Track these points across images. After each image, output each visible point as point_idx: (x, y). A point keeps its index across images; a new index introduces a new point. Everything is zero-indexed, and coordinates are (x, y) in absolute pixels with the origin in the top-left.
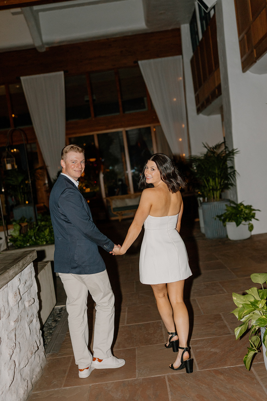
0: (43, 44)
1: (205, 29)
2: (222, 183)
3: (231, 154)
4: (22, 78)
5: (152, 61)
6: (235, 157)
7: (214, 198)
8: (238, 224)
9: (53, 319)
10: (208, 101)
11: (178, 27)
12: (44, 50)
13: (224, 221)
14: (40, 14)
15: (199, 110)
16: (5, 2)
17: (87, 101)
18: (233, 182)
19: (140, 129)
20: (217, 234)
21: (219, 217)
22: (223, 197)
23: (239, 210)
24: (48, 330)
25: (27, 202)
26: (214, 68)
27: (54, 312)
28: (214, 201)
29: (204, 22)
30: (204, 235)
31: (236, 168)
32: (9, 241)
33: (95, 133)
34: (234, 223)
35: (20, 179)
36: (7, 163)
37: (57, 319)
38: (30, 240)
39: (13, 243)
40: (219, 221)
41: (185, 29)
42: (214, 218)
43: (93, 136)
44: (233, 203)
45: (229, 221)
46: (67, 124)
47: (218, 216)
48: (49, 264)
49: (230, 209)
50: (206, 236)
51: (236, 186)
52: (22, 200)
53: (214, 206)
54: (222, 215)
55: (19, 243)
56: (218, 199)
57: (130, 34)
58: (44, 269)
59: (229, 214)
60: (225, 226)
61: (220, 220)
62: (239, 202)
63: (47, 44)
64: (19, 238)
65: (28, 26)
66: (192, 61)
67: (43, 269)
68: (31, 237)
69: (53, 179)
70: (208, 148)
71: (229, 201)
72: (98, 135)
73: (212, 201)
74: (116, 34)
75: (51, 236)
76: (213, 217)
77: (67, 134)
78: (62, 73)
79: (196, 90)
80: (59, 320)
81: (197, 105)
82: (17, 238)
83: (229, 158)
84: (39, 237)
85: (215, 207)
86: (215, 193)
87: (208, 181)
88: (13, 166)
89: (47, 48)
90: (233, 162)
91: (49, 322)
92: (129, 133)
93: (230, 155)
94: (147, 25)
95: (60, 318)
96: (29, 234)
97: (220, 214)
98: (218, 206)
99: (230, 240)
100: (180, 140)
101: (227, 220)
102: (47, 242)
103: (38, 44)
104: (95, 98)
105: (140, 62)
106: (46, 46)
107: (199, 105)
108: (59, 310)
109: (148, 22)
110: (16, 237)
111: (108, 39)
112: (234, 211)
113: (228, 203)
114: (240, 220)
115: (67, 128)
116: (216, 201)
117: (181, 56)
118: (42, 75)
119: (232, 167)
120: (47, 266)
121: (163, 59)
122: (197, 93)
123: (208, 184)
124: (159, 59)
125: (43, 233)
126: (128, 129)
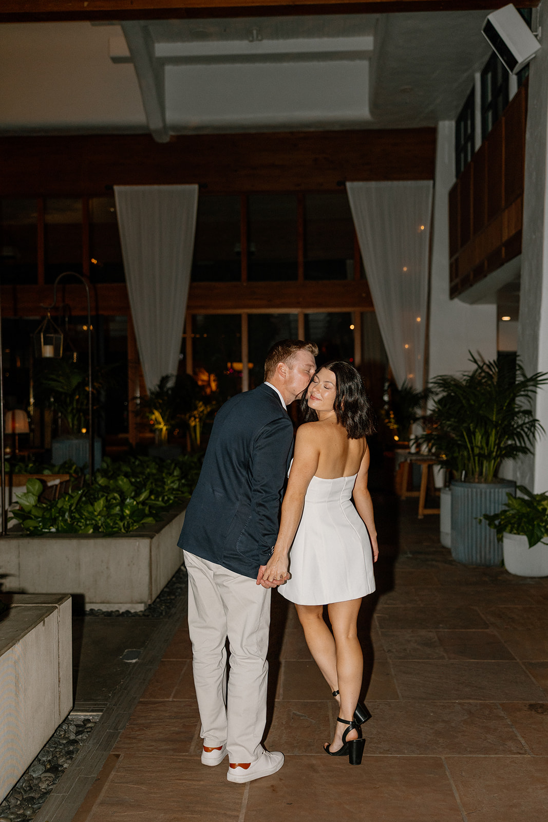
0: (165, 128)
1: (490, 128)
2: (502, 445)
3: (532, 383)
4: (117, 188)
5: (373, 184)
6: (538, 390)
7: (481, 473)
8: (532, 544)
9: (49, 761)
10: (480, 273)
11: (432, 125)
12: (165, 139)
13: (500, 530)
14: (169, 69)
15: (454, 292)
16: (86, 4)
17: (239, 253)
18: (528, 445)
19: (330, 314)
20: (478, 557)
21: (490, 519)
22: (500, 476)
23: (538, 510)
24: (19, 807)
25: (84, 431)
26: (503, 202)
27: (62, 733)
28: (479, 482)
29: (490, 114)
30: (448, 551)
31: (539, 415)
32: (10, 515)
33: (244, 311)
34: (524, 539)
35: (75, 380)
36: (46, 344)
37: (61, 761)
38: (60, 518)
39: (21, 521)
40: (488, 527)
41: (446, 129)
42: (476, 518)
43: (239, 316)
44: (524, 490)
45: (511, 532)
46: (191, 288)
47: (486, 517)
48: (68, 604)
49: (515, 504)
50: (454, 555)
51: (533, 454)
52: (73, 424)
53: (481, 491)
54: (496, 516)
55: (31, 524)
56: (490, 478)
57: (337, 128)
58: (44, 623)
59: (514, 516)
60: (500, 540)
61: (490, 525)
62: (537, 490)
63: (174, 128)
64: (32, 513)
65: (141, 87)
66: (452, 194)
67: (42, 623)
68: (62, 512)
69: (150, 390)
70: (481, 364)
71: (512, 484)
72: (250, 316)
73: (477, 480)
74: (309, 125)
75: (108, 518)
76: (474, 516)
77: (189, 307)
78: (195, 187)
79: (452, 251)
80: (66, 765)
81: (451, 280)
82: (30, 512)
83: (524, 391)
84: (81, 514)
85: (481, 494)
86: (485, 464)
87: (471, 434)
88: (56, 351)
89: (172, 136)
90: (532, 400)
91: (34, 771)
92: (310, 318)
93: (527, 386)
94: (372, 112)
95: (71, 758)
96: (59, 506)
97: (492, 514)
98: (490, 492)
99: (507, 572)
100: (407, 346)
101: (508, 528)
102: (96, 528)
103: (155, 124)
104: (253, 249)
105: (348, 185)
106: (172, 133)
107: (457, 280)
108: (77, 726)
109: (375, 106)
110: (27, 510)
111: (292, 133)
112: (525, 510)
113: (510, 490)
114: (539, 534)
115: (191, 296)
116: (486, 481)
117: (431, 182)
118: (156, 187)
119: (530, 413)
120: (56, 611)
121: (396, 183)
122: (455, 257)
123: (471, 442)
124: (389, 183)
125: (90, 508)
126: (309, 311)
